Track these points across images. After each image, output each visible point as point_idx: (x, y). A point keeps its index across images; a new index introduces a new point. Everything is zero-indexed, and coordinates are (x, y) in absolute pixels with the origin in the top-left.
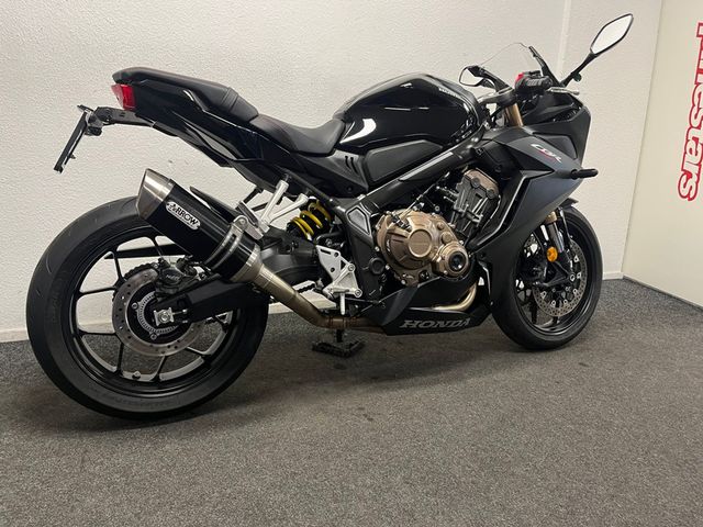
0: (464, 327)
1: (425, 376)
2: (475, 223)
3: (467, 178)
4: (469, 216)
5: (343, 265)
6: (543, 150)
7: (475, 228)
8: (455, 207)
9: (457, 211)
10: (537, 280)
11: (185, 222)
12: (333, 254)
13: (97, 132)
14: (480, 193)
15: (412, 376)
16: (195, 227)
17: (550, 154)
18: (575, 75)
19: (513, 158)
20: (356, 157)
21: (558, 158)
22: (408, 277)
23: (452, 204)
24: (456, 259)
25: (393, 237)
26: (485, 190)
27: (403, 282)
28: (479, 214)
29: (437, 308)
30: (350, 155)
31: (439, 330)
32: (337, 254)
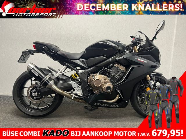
0: (116, 107)
1: (106, 119)
2: (117, 79)
3: (115, 66)
4: (115, 77)
5: (78, 87)
6: (139, 59)
8: (111, 74)
11: (35, 74)
12: (75, 84)
13: (33, 54)
14: (119, 71)
15: (102, 118)
16: (37, 75)
17: (142, 60)
18: (154, 38)
19: (129, 62)
20: (85, 60)
21: (146, 62)
22: (96, 92)
23: (110, 73)
24: (108, 88)
25: (91, 81)
26: (121, 70)
27: (95, 93)
28: (119, 76)
29: (104, 101)
30: (83, 60)
31: (106, 107)
32: (76, 84)
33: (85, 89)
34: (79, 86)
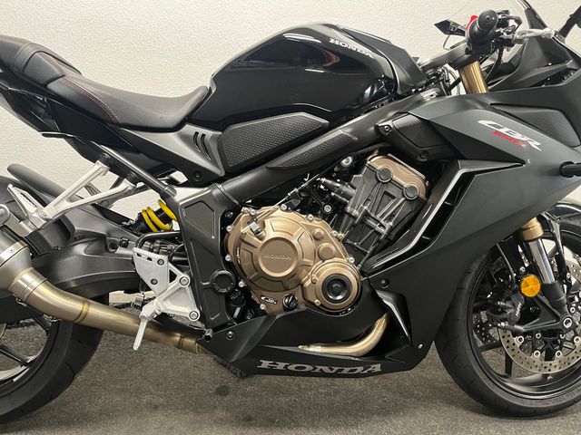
0: (371, 374)
2: (380, 234)
3: (372, 169)
4: (371, 222)
5: (172, 277)
6: (503, 131)
7: (378, 241)
8: (349, 209)
9: (350, 215)
10: (504, 320)
12: (155, 261)
14: (393, 190)
17: (518, 136)
19: (446, 142)
20: (209, 133)
21: (534, 144)
23: (346, 204)
25: (243, 245)
26: (400, 187)
27: (263, 307)
28: (389, 219)
30: (201, 131)
32: (161, 261)
33: (211, 288)
34: (180, 275)
